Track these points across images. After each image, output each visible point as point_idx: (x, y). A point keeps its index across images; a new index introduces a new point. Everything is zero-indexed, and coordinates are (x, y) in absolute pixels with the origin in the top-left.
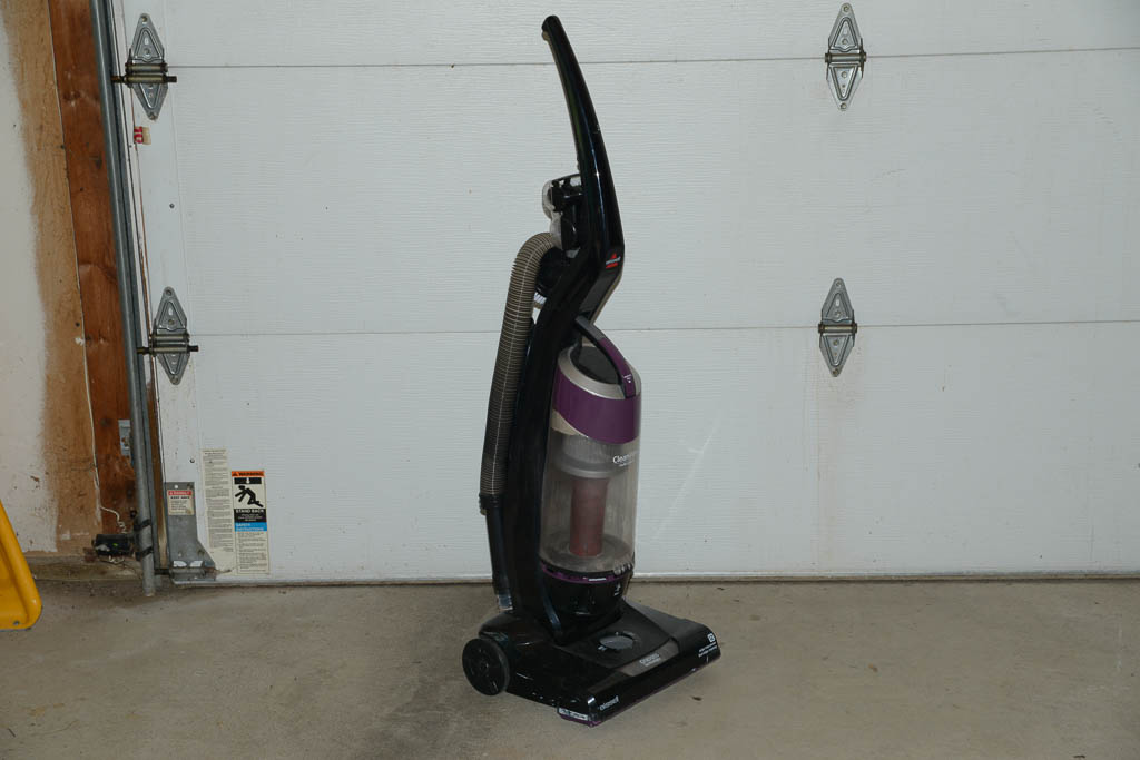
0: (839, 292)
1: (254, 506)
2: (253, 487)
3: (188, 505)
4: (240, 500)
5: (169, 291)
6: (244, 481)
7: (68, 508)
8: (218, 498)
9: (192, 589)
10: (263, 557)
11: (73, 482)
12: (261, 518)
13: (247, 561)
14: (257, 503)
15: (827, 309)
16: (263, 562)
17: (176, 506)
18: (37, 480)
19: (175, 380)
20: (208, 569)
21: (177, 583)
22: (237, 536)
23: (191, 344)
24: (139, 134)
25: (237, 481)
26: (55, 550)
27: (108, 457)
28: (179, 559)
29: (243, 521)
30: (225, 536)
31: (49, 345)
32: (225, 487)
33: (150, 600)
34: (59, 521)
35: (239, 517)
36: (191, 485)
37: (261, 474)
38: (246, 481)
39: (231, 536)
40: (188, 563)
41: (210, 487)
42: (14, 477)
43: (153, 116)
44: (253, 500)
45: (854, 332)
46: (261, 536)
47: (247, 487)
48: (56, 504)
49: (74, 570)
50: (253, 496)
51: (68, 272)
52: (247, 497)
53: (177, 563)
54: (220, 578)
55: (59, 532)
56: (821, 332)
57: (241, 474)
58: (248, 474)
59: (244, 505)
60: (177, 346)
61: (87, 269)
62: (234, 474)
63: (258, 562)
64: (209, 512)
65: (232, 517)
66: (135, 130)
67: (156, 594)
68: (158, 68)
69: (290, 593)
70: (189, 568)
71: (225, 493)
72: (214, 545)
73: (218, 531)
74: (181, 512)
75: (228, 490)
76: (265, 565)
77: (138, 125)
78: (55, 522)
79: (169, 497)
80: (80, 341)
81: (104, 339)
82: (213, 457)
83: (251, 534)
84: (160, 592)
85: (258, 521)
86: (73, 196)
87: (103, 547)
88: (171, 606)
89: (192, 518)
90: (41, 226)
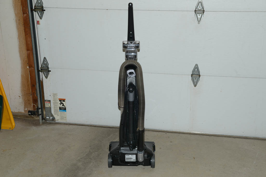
0: (196, 67)
1: (63, 106)
2: (63, 102)
3: (49, 105)
4: (60, 105)
5: (45, 58)
6: (61, 101)
7: (26, 103)
8: (56, 104)
9: (50, 123)
10: (65, 118)
11: (27, 98)
12: (65, 109)
13: (62, 118)
14: (64, 106)
15: (194, 71)
16: (65, 119)
17: (47, 105)
18: (20, 97)
19: (46, 77)
20: (54, 119)
21: (47, 122)
22: (60, 112)
23: (49, 70)
24: (38, 22)
25: (60, 101)
26: (24, 112)
27: (34, 93)
28: (48, 117)
29: (61, 109)
30: (57, 112)
31: (22, 68)
32: (57, 102)
33: (40, 125)
34: (25, 106)
35: (60, 108)
36: (50, 101)
37: (65, 99)
38: (62, 101)
39: (59, 112)
40: (50, 118)
41: (54, 102)
42: (15, 96)
43: (41, 18)
44: (63, 105)
45: (200, 77)
46: (65, 113)
47: (62, 102)
48: (24, 102)
49: (27, 117)
50: (63, 104)
51: (25, 52)
52: (62, 104)
53: (47, 118)
54: (56, 121)
55: (25, 108)
56: (192, 76)
57: (61, 99)
58: (62, 99)
59: (61, 106)
60: (47, 70)
61: (29, 52)
62: (59, 99)
63: (64, 119)
64: (54, 107)
65: (59, 108)
66: (37, 22)
67: (42, 124)
68: (41, 8)
69: (71, 126)
70: (49, 119)
71: (57, 103)
72: (55, 114)
73: (56, 111)
74: (48, 106)
75: (58, 102)
76: (66, 119)
77: (38, 20)
78: (24, 106)
79: (45, 103)
80: (28, 67)
81: (33, 67)
82: (55, 95)
83: (63, 112)
84: (43, 123)
85: (64, 110)
86: (26, 35)
87: (30, 113)
88: (44, 127)
89: (50, 108)
90: (20, 42)
